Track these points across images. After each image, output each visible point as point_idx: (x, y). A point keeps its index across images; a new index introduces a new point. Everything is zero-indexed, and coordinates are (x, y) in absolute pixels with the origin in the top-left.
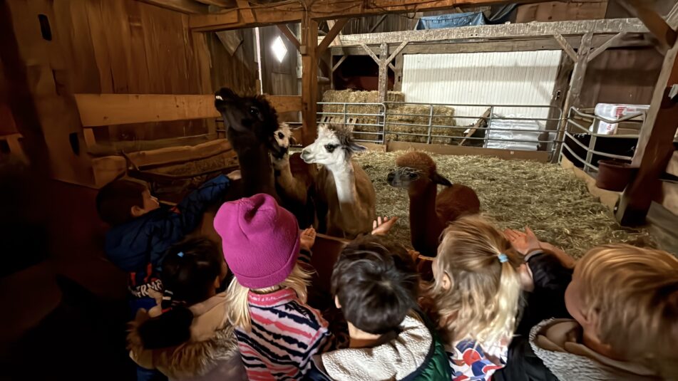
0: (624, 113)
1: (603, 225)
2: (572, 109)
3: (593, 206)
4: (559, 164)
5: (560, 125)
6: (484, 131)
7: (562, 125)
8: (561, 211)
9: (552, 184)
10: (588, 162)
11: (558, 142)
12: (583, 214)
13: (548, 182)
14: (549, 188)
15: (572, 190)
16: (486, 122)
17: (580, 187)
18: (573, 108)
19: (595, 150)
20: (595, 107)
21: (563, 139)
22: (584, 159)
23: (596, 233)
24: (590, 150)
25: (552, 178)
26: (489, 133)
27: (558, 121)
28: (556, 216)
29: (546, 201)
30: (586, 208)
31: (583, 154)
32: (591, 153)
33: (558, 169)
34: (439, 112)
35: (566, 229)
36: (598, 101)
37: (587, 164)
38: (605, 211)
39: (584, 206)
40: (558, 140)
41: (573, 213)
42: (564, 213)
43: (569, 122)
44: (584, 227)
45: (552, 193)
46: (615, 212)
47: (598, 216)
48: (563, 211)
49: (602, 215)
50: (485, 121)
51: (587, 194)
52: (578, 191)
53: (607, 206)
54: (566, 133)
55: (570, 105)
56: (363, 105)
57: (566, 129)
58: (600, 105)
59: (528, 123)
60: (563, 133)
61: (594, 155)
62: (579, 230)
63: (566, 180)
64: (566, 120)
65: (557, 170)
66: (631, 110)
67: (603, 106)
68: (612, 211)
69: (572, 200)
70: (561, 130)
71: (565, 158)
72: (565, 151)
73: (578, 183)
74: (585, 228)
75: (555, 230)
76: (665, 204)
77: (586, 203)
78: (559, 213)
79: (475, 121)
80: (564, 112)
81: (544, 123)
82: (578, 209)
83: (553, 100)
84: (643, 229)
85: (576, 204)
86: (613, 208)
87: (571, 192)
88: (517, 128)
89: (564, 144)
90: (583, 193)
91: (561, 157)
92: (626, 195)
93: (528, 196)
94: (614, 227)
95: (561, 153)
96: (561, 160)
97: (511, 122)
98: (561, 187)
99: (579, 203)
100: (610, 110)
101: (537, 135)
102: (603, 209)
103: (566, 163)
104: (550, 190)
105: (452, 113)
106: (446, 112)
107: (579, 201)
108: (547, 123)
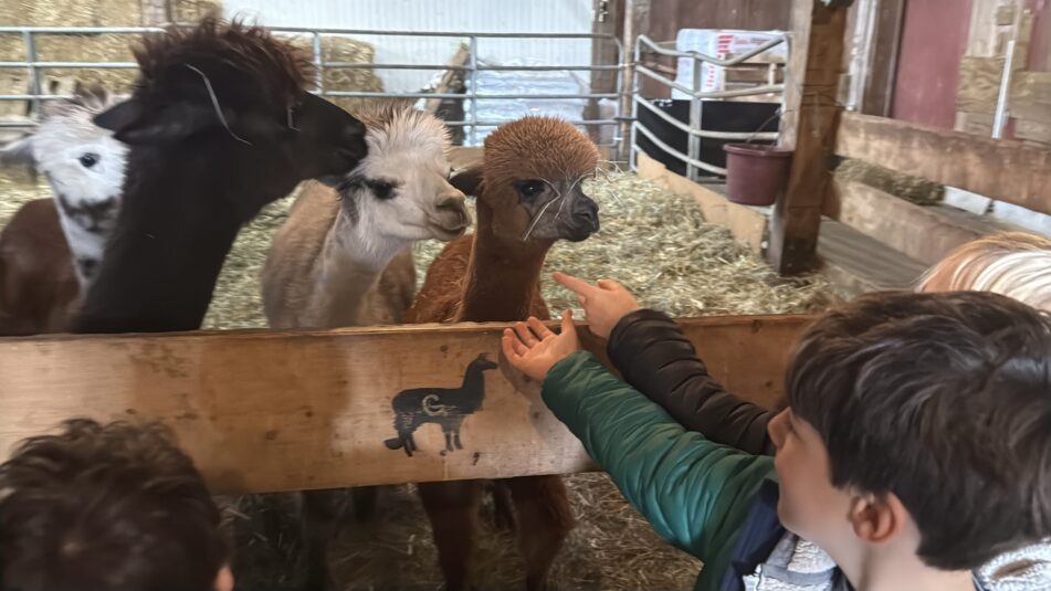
0: (732, 48)
1: (750, 281)
2: (642, 43)
3: (724, 248)
4: (634, 173)
5: (623, 83)
6: (460, 102)
7: (627, 80)
8: (672, 267)
9: (634, 216)
10: (693, 158)
11: (624, 120)
12: (711, 265)
13: (627, 213)
14: (631, 225)
15: (676, 223)
16: (462, 79)
17: (689, 214)
18: (642, 37)
19: (704, 127)
20: (675, 38)
21: (634, 115)
22: (685, 151)
23: (747, 298)
24: (694, 130)
25: (632, 205)
26: (474, 109)
27: (616, 71)
28: (668, 277)
29: (638, 251)
30: (714, 254)
31: (680, 140)
32: (696, 136)
33: (636, 182)
34: (336, 55)
35: (694, 301)
36: (681, 26)
37: (692, 161)
38: (746, 255)
39: (709, 250)
40: (624, 116)
41: (695, 267)
42: (680, 269)
43: (640, 73)
44: (723, 290)
45: (641, 232)
46: (764, 253)
47: (738, 265)
48: (677, 266)
49: (742, 262)
50: (459, 75)
51: (704, 225)
52: (687, 223)
53: (748, 243)
54: (637, 98)
55: (636, 31)
56: (88, 34)
57: (636, 89)
58: (684, 33)
59: (555, 79)
60: (630, 98)
61: (703, 139)
62: (717, 299)
63: (661, 202)
64: (632, 68)
65: (634, 185)
66: (744, 42)
67: (691, 36)
68: (757, 251)
69: (684, 243)
70: (626, 92)
71: (643, 157)
72: (643, 142)
73: (682, 206)
74: (725, 293)
75: (678, 304)
76: (844, 217)
77: (709, 243)
78: (671, 273)
79: (436, 79)
80: (628, 50)
81: (586, 77)
82: (700, 258)
83: (596, 23)
84: (818, 276)
85: (695, 248)
86: (758, 245)
87: (675, 228)
88: (534, 91)
89: (636, 124)
90: (697, 226)
91: (636, 154)
92: (780, 212)
93: (599, 246)
94: (771, 282)
95: (635, 147)
96: (636, 164)
97: (521, 79)
98: (654, 220)
99: (696, 247)
100: (706, 44)
101: (578, 106)
102: (740, 252)
103: (649, 167)
104: (632, 229)
105: (371, 57)
106: (356, 52)
107: (696, 242)
108: (593, 78)
